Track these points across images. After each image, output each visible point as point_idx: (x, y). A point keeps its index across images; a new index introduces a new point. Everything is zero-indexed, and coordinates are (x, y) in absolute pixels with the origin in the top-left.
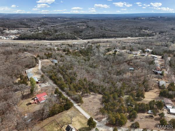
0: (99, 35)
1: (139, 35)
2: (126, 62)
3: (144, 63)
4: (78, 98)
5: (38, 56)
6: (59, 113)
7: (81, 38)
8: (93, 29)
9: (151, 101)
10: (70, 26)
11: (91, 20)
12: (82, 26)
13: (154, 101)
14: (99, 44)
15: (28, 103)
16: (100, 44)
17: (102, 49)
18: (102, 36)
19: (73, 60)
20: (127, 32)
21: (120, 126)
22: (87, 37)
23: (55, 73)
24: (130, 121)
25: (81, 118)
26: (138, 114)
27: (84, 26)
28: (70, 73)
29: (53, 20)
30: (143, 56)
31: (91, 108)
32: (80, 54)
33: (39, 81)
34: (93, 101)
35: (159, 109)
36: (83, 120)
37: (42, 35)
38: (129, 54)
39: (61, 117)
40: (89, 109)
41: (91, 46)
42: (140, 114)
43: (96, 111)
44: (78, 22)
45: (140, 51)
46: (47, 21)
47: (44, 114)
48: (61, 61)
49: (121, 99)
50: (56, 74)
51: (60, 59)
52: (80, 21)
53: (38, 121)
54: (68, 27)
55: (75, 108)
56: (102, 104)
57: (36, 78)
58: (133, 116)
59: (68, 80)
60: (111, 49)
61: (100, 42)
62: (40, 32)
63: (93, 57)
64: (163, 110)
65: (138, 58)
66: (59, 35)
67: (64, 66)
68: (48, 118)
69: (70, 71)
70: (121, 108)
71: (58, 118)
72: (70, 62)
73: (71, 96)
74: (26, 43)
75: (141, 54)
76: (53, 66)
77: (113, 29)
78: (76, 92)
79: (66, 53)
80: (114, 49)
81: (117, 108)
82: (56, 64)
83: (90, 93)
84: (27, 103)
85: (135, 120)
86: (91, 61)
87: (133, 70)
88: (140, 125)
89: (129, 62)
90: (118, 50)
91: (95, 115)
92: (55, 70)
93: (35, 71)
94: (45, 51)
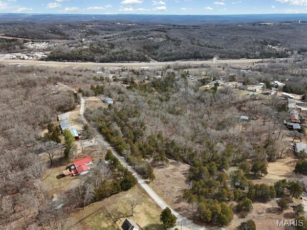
0: (188, 53)
1: (261, 54)
2: (235, 104)
3: (269, 108)
4: (146, 169)
5: (80, 91)
6: (112, 196)
7: (156, 59)
8: (177, 43)
9: (280, 181)
10: (136, 38)
11: (174, 26)
12: (158, 37)
13: (284, 181)
14: (186, 70)
15: (60, 175)
16: (190, 70)
17: (192, 81)
18: (193, 56)
19: (139, 100)
20: (239, 48)
21: (220, 225)
22: (167, 57)
23: (108, 122)
24: (239, 217)
25: (150, 206)
26: (253, 205)
27: (161, 36)
28: (134, 124)
29: (108, 26)
30: (267, 94)
31: (168, 188)
32: (153, 88)
33: (79, 135)
34: (172, 176)
35: (293, 196)
36: (153, 210)
37: (89, 53)
38: (242, 90)
39: (115, 203)
40: (165, 190)
41: (173, 73)
42: (258, 204)
43: (177, 195)
44: (151, 29)
45: (261, 85)
46: (96, 27)
47: (86, 196)
48: (119, 100)
49: (222, 175)
50: (110, 125)
51: (118, 96)
52: (155, 29)
53: (76, 208)
54: (134, 39)
55: (140, 187)
56: (188, 181)
57: (75, 130)
58: (244, 207)
59: (129, 136)
60: (209, 80)
61: (190, 67)
62: (85, 47)
63: (175, 95)
64: (301, 198)
65: (257, 98)
66: (117, 53)
67: (123, 109)
68: (91, 204)
69: (134, 120)
70: (222, 191)
71: (109, 204)
72: (134, 103)
73: (134, 166)
74: (60, 67)
75: (263, 90)
76: (105, 109)
77: (214, 44)
78: (143, 157)
79: (129, 85)
80: (213, 80)
81: (216, 191)
82: (110, 105)
83: (167, 161)
84: (58, 174)
85: (248, 215)
86: (171, 102)
87: (248, 121)
88: (256, 226)
89: (240, 106)
90: (221, 82)
91: (175, 203)
92: (107, 118)
93: (74, 118)
94: (93, 81)
